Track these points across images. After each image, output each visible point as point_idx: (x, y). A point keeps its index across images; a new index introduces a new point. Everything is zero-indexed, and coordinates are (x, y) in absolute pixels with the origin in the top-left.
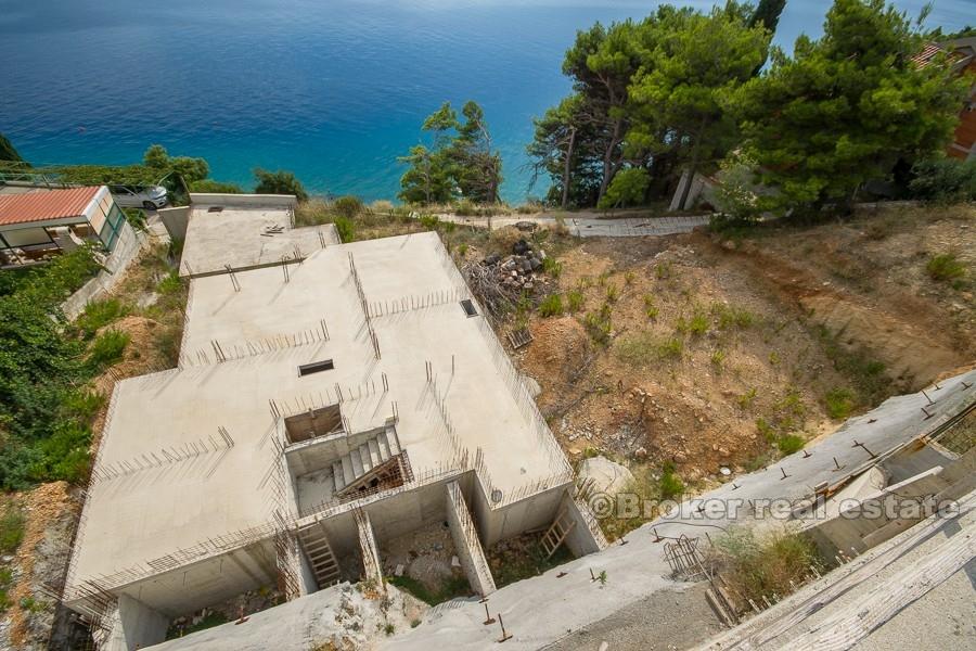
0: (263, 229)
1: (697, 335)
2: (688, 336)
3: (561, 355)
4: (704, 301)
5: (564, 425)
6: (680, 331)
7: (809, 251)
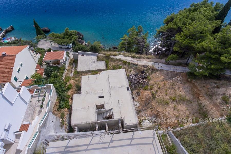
0: (91, 61)
1: (174, 100)
2: (172, 100)
3: (145, 99)
4: (178, 93)
5: (142, 113)
6: (170, 99)
7: (204, 86)
